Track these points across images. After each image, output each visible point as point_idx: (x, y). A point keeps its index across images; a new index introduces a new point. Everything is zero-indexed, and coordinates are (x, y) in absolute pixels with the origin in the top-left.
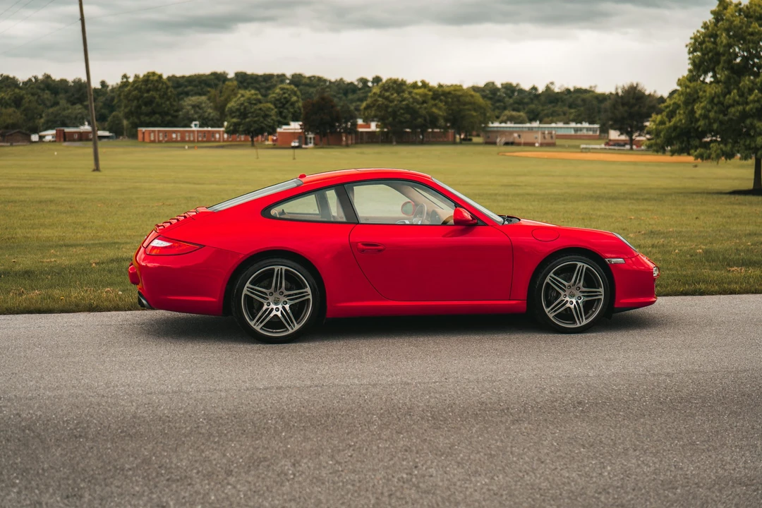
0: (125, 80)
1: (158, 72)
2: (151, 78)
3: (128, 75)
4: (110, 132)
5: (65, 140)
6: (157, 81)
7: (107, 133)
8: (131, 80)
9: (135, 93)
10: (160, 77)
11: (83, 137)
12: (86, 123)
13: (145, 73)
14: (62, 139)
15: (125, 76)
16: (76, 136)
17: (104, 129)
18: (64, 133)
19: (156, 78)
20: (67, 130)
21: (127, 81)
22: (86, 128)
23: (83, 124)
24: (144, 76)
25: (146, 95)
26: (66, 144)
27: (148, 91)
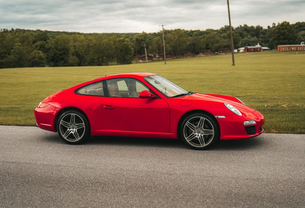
0: (274, 25)
1: (287, 21)
2: (284, 24)
3: (275, 23)
6: (287, 25)
7: (267, 48)
8: (276, 25)
9: (277, 30)
10: (288, 23)
11: (255, 50)
12: (258, 44)
13: (282, 22)
14: (247, 51)
15: (274, 24)
16: (252, 50)
17: (266, 46)
18: (248, 49)
19: (286, 24)
20: (249, 47)
21: (275, 26)
22: (258, 46)
24: (282, 23)
25: (282, 31)
26: (248, 53)
27: (283, 29)
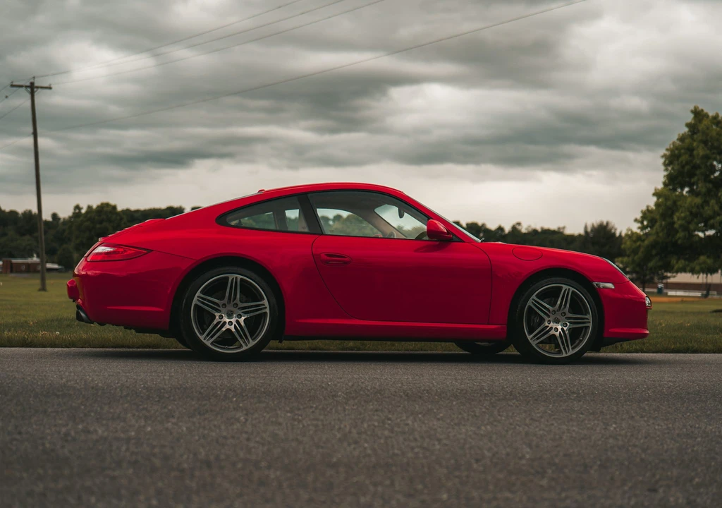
0: (77, 211)
1: (112, 202)
2: (105, 209)
3: (81, 206)
4: (59, 265)
5: (12, 272)
6: (110, 212)
7: (56, 266)
8: (83, 211)
9: (87, 223)
10: (114, 207)
11: (31, 269)
12: (35, 255)
13: (99, 203)
14: (9, 270)
15: (77, 207)
16: (23, 268)
17: (53, 262)
18: (12, 264)
19: (109, 209)
20: (14, 261)
21: (80, 212)
22: (35, 259)
23: (31, 256)
24: (98, 207)
25: (98, 226)
26: (13, 275)
27: (101, 222)
